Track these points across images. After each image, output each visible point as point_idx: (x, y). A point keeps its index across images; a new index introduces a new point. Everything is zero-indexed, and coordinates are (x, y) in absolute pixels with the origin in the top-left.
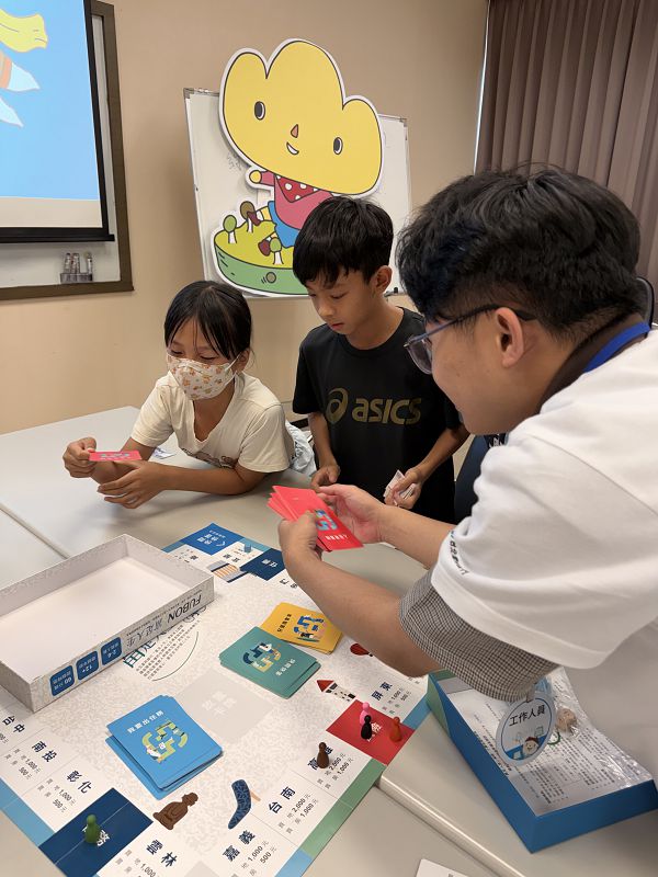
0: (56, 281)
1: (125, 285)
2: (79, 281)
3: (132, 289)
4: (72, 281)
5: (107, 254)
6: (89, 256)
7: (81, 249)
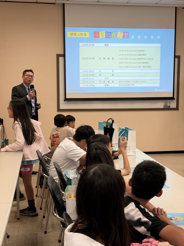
0: (162, 107)
1: (177, 109)
2: (167, 107)
3: (179, 110)
4: (165, 107)
5: (174, 102)
6: (170, 103)
7: (168, 101)
